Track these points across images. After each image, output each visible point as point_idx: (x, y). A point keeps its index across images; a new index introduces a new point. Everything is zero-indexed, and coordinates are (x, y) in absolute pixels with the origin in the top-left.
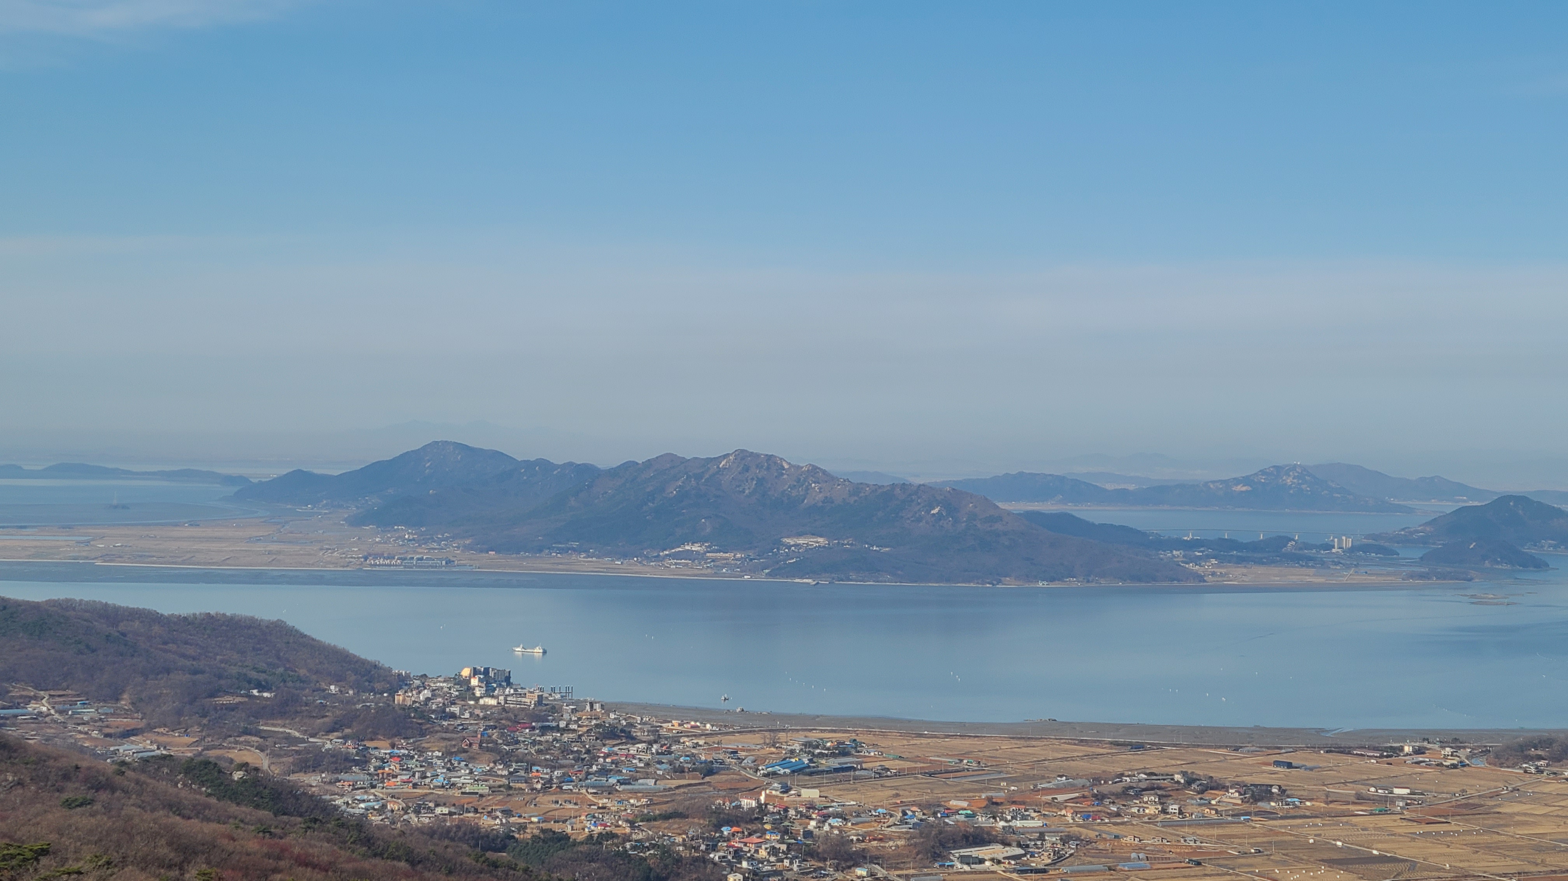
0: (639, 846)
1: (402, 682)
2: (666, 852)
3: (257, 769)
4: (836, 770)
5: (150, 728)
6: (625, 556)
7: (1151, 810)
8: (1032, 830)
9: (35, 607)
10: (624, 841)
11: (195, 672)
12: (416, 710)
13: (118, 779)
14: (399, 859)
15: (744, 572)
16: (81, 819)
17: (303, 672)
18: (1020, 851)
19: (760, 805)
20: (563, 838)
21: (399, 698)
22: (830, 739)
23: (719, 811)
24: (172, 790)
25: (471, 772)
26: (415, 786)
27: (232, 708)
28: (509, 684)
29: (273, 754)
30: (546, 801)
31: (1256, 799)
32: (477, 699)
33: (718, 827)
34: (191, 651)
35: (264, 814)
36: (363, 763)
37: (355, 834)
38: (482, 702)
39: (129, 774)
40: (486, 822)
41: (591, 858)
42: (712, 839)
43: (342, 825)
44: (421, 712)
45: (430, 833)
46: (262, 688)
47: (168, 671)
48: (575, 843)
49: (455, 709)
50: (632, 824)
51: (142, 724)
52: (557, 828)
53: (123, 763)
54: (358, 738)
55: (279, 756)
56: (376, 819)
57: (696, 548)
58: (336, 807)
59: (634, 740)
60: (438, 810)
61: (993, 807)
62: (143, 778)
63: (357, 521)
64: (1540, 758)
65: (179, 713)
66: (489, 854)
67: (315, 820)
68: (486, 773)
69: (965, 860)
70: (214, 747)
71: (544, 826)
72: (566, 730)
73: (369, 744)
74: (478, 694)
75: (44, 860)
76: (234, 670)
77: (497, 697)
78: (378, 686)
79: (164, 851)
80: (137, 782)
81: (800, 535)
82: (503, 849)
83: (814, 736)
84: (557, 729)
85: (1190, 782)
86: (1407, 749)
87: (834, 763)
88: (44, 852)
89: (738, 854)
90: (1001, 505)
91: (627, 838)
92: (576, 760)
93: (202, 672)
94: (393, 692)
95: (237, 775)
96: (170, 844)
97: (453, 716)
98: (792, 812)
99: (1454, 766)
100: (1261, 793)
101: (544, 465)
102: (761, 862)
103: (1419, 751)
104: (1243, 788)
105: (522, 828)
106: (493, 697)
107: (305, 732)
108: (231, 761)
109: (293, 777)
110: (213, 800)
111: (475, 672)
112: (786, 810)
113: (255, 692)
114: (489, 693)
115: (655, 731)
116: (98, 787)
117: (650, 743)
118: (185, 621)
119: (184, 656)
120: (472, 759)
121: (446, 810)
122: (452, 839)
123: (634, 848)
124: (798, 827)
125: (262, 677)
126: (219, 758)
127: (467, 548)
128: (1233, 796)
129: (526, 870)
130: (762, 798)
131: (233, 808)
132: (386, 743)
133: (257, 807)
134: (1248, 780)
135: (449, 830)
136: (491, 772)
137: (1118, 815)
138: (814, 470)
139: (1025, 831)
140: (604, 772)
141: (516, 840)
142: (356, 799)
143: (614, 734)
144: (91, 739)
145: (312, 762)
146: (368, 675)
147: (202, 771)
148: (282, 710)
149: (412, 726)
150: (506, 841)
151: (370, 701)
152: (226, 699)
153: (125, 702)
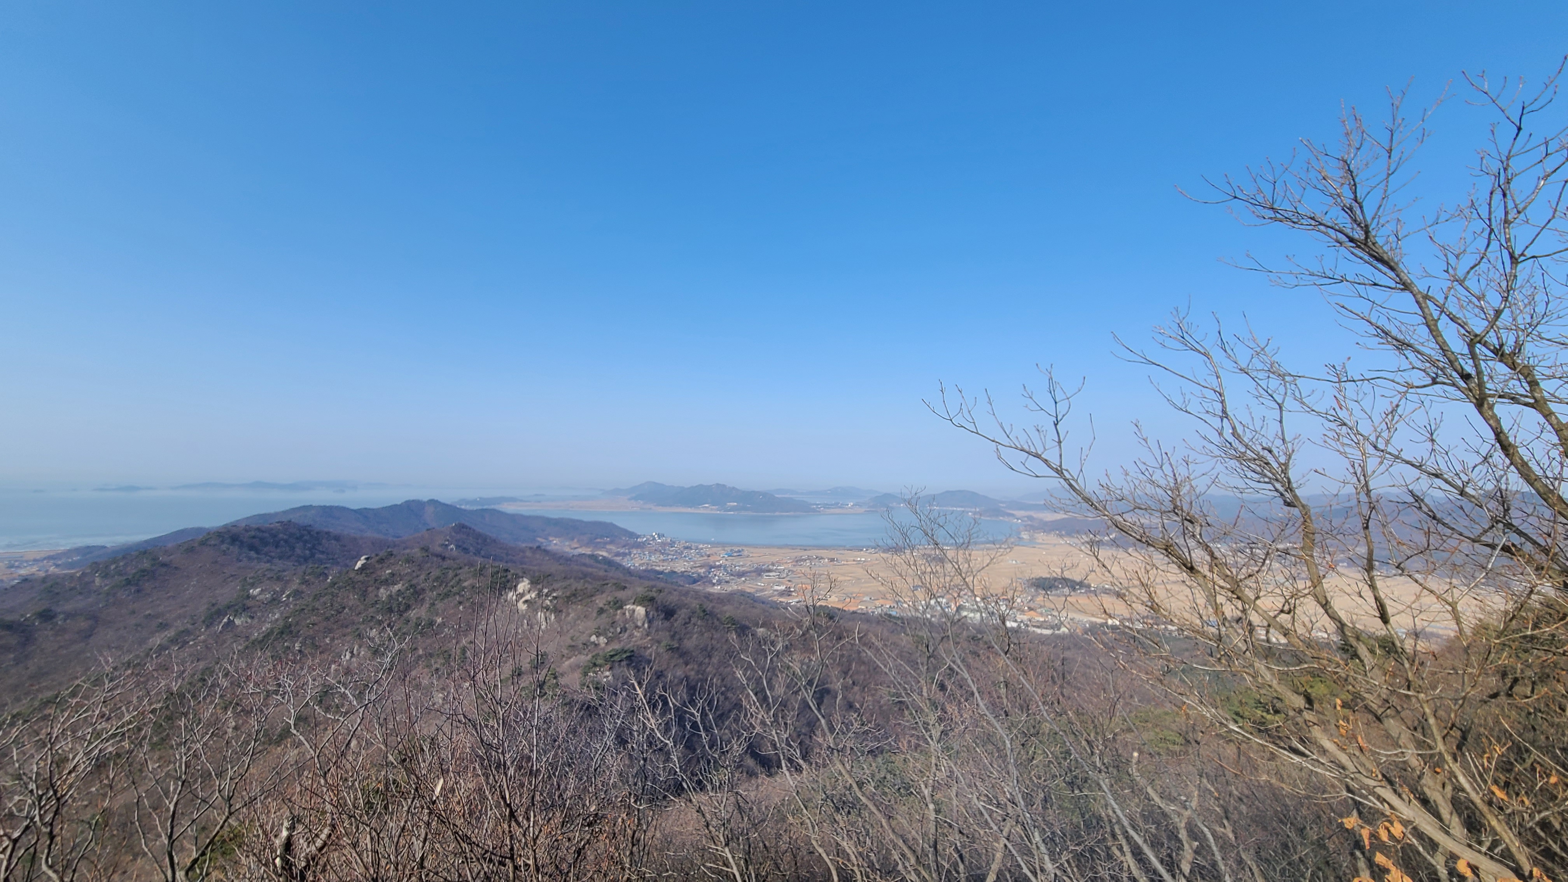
0: (693, 573)
1: (638, 537)
2: (699, 574)
3: (605, 556)
4: (738, 556)
6: (691, 507)
7: (808, 564)
10: (689, 572)
15: (718, 511)
17: (616, 534)
18: (779, 574)
19: (720, 564)
20: (675, 572)
22: (737, 549)
23: (711, 565)
24: (584, 561)
25: (655, 557)
26: (641, 560)
27: (600, 542)
28: (664, 536)
29: (609, 553)
30: (671, 564)
33: (711, 569)
34: (591, 529)
35: (606, 567)
36: (630, 555)
40: (657, 568)
41: (682, 576)
42: (709, 572)
44: (643, 543)
45: (645, 571)
46: (607, 537)
47: (585, 534)
48: (678, 573)
49: (651, 542)
50: (691, 568)
51: (579, 546)
52: (674, 569)
53: (574, 555)
54: (628, 549)
57: (706, 505)
59: (691, 549)
60: (646, 566)
61: (773, 564)
63: (630, 499)
65: (587, 543)
67: (618, 568)
68: (657, 557)
69: (766, 576)
70: (596, 551)
71: (671, 569)
72: (677, 547)
73: (631, 550)
74: (657, 539)
78: (634, 537)
79: (581, 576)
80: (576, 559)
81: (731, 502)
83: (733, 548)
84: (675, 547)
85: (816, 558)
87: (737, 554)
88: (553, 575)
89: (715, 575)
92: (679, 554)
93: (593, 534)
94: (637, 539)
95: (600, 558)
96: (581, 573)
97: (651, 544)
98: (728, 565)
100: (832, 560)
102: (721, 576)
104: (828, 559)
105: (666, 569)
106: (660, 540)
107: (616, 548)
108: (599, 554)
109: (613, 558)
110: (594, 563)
112: (726, 565)
113: (605, 538)
115: (697, 547)
117: (696, 550)
118: (591, 522)
119: (589, 530)
120: (655, 554)
121: (648, 566)
123: (691, 574)
124: (729, 569)
125: (607, 535)
126: (596, 554)
128: (826, 560)
130: (721, 562)
131: (598, 565)
132: (635, 550)
133: (604, 565)
134: (829, 557)
135: (649, 570)
136: (659, 557)
138: (734, 488)
139: (781, 569)
140: (685, 557)
142: (627, 563)
143: (687, 548)
144: (567, 549)
145: (618, 554)
146: (632, 535)
147: (593, 557)
148: (611, 543)
149: (641, 546)
150: (662, 573)
151: (632, 541)
152: (599, 540)
153: (575, 541)
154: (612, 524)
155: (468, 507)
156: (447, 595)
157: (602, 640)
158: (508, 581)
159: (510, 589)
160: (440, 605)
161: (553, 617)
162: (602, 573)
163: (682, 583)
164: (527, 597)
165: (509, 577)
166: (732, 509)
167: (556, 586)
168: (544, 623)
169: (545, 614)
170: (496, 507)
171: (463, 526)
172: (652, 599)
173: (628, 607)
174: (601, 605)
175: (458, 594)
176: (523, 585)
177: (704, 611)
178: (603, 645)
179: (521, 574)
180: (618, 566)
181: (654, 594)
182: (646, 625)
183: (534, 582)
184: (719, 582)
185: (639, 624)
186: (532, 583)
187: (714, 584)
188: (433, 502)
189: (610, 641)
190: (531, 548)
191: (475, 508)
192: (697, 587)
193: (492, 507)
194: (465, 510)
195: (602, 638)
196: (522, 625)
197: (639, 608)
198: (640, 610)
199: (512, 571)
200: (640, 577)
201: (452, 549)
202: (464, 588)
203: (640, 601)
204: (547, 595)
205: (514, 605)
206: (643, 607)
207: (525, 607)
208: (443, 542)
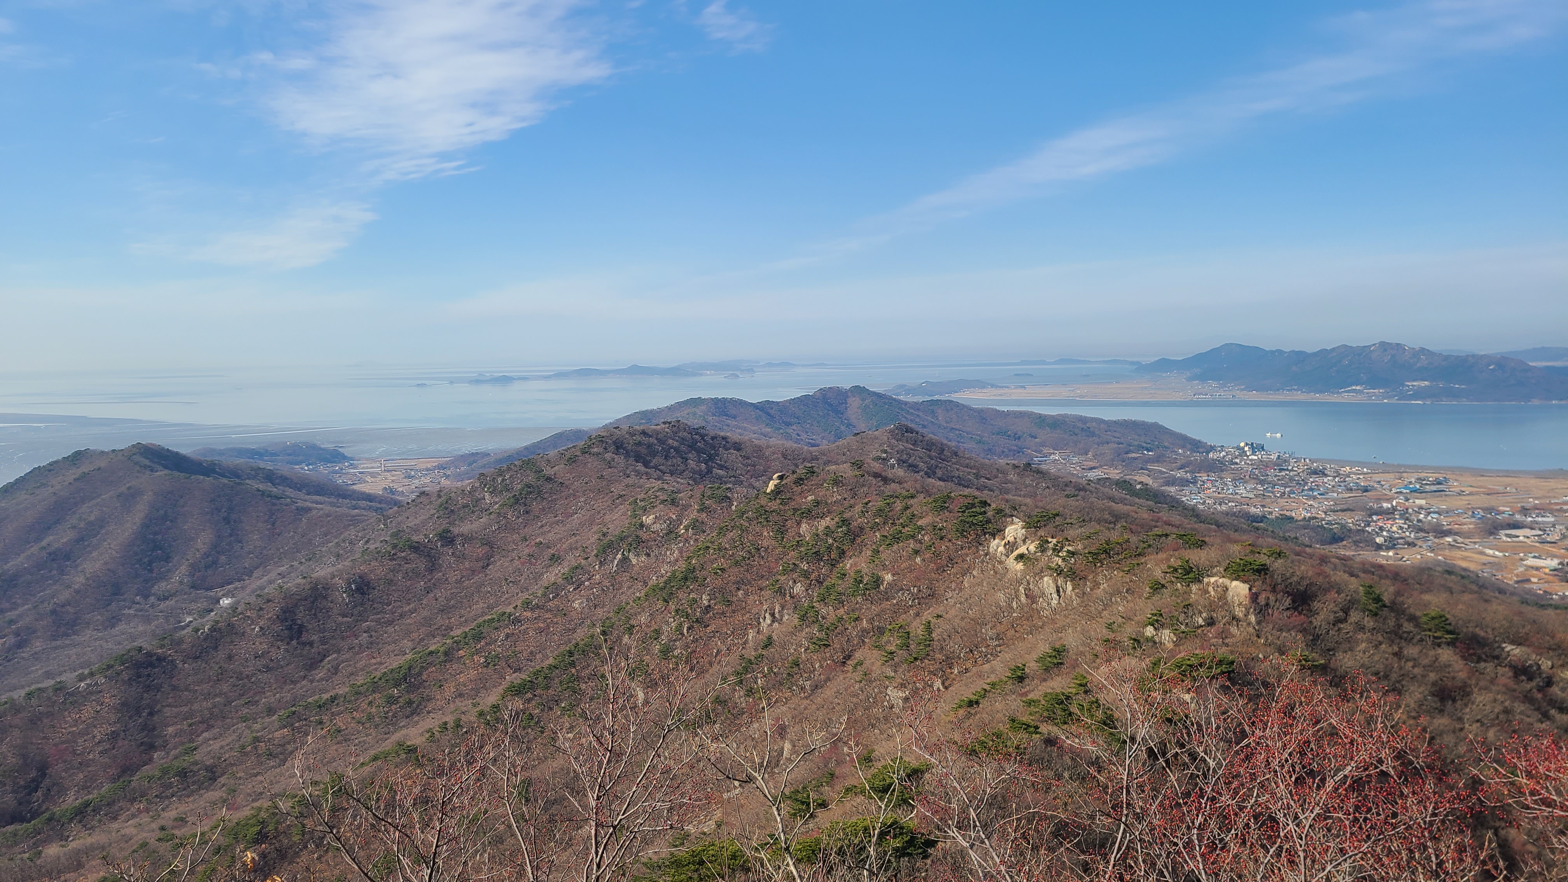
0: (1330, 523)
1: (1212, 448)
2: (1343, 526)
3: (1147, 484)
4: (1435, 491)
5: (1101, 466)
6: (1321, 392)
8: (1548, 523)
9: (1053, 416)
11: (1120, 444)
12: (1219, 461)
13: (1088, 487)
14: (1212, 524)
15: (1383, 399)
16: (1072, 502)
17: (1166, 444)
18: (1541, 533)
19: (1393, 506)
20: (1291, 519)
21: (1211, 455)
22: (1431, 476)
23: (1371, 508)
24: (1110, 492)
25: (1245, 488)
26: (1219, 493)
27: (1136, 459)
28: (1263, 450)
29: (1155, 478)
30: (1281, 502)
32: (1248, 456)
33: (1370, 516)
34: (1117, 435)
35: (1150, 503)
36: (1195, 483)
37: (1192, 513)
38: (1250, 457)
39: (1092, 485)
40: (1253, 510)
41: (1305, 527)
42: (1367, 521)
43: (1186, 509)
44: (1221, 462)
45: (1226, 514)
46: (1148, 450)
47: (1108, 443)
48: (1297, 521)
49: (1238, 461)
50: (1325, 513)
51: (1098, 465)
52: (1288, 513)
53: (1090, 480)
54: (1192, 472)
55: (1157, 479)
56: (1201, 507)
57: (1358, 388)
58: (1183, 501)
59: (1326, 475)
60: (1230, 504)
61: (1525, 511)
62: (1098, 486)
63: (1190, 377)
65: (1113, 460)
66: (1254, 524)
67: (1173, 507)
68: (1251, 489)
69: (1507, 536)
70: (1129, 475)
71: (1281, 512)
72: (1292, 470)
73: (1197, 475)
74: (1248, 454)
75: (1057, 518)
76: (1136, 443)
77: (1257, 455)
78: (1201, 450)
79: (1108, 516)
80: (1096, 488)
81: (1414, 380)
82: (1261, 522)
83: (1423, 475)
84: (1287, 470)
87: (1434, 488)
88: (1057, 515)
89: (1381, 529)
90: (1531, 364)
91: (1323, 519)
92: (1297, 484)
93: (1122, 444)
94: (1208, 453)
95: (1138, 487)
96: (1109, 514)
97: (1237, 464)
98: (1410, 510)
101: (1280, 352)
102: (1395, 532)
105: (1270, 513)
106: (1255, 455)
107: (1168, 469)
108: (1136, 481)
109: (1163, 488)
110: (1128, 497)
111: (1247, 444)
112: (1407, 509)
113: (1145, 452)
114: (1254, 453)
115: (1337, 471)
116: (1080, 490)
117: (1335, 477)
118: (1116, 422)
119: (1115, 437)
120: (1246, 482)
121: (1233, 504)
122: (1237, 517)
123: (1327, 524)
124: (1414, 518)
125: (1149, 446)
126: (1130, 479)
127: (1242, 390)
129: (1272, 532)
130: (1394, 503)
131: (1137, 500)
132: (1205, 475)
133: (1147, 500)
135: (1235, 513)
136: (1255, 488)
138: (1423, 350)
139: (1544, 523)
140: (1311, 490)
141: (1268, 518)
142: (1191, 498)
143: (1315, 472)
144: (1076, 470)
145: (1171, 482)
146: (1196, 445)
147: (1123, 484)
148: (1158, 460)
149: (1217, 467)
150: (1262, 518)
151: (1197, 457)
152: (1133, 455)
153: (1090, 455)
154: (1156, 426)
155: (910, 399)
156: (897, 538)
157: (1167, 636)
158: (989, 521)
159: (994, 536)
160: (886, 555)
161: (1069, 587)
162: (1145, 515)
163: (1307, 540)
164: (1022, 550)
165: (990, 514)
166: (1418, 394)
167: (1071, 533)
168: (1055, 596)
169: (1055, 581)
170: (956, 397)
171: (909, 430)
172: (1262, 570)
173: (1213, 580)
174: (1158, 574)
175: (913, 537)
176: (1014, 530)
177: (1378, 600)
178: (1170, 646)
179: (1008, 511)
180: (1175, 504)
181: (1263, 559)
182: (1252, 618)
183: (1033, 525)
184: (1392, 543)
185: (1239, 612)
186: (1028, 526)
187: (1379, 547)
188: (859, 390)
189: (1181, 638)
190: (1015, 467)
191: (920, 399)
192: (1345, 550)
193: (945, 397)
194: (906, 403)
195: (1167, 632)
196: (1017, 597)
197: (1235, 583)
198: (1239, 590)
199: (994, 506)
200: (1218, 526)
201: (893, 466)
202: (921, 528)
203: (1237, 572)
204: (1056, 551)
205: (1000, 562)
206: (1244, 582)
207: (1020, 566)
208: (879, 454)
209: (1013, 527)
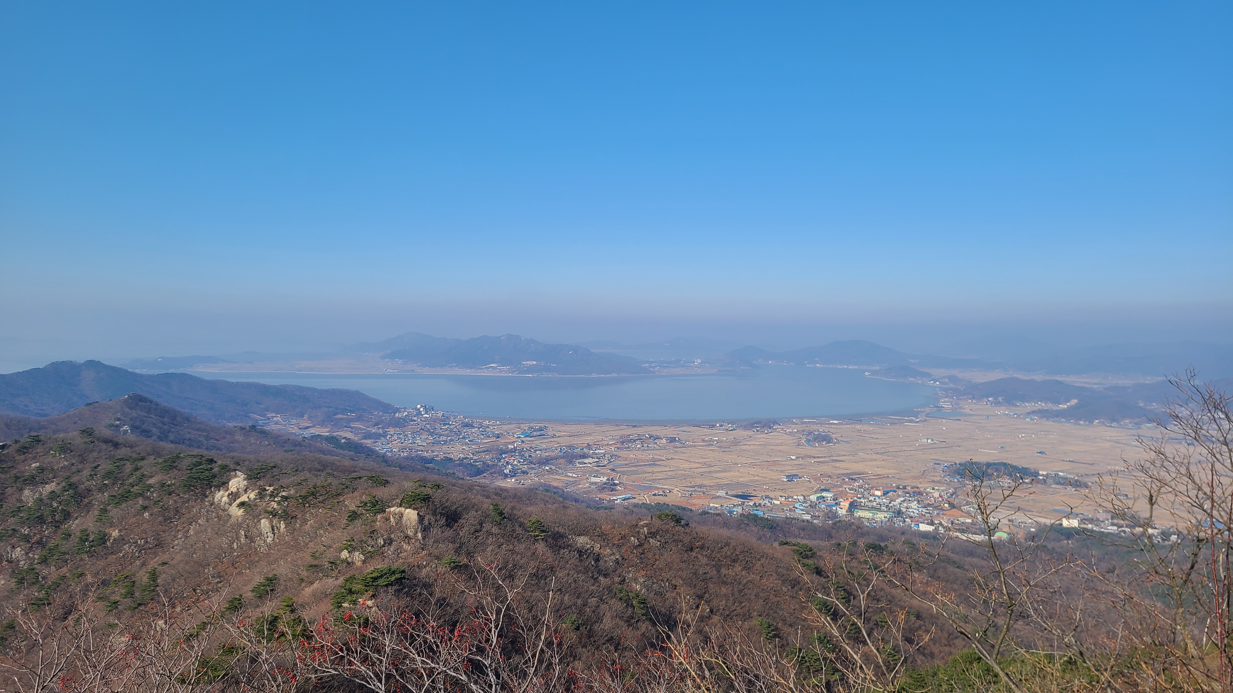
0: (475, 461)
1: (398, 410)
2: (484, 462)
3: (349, 439)
4: (539, 436)
5: (314, 426)
6: (471, 368)
7: (639, 446)
8: (602, 453)
9: (275, 387)
10: (470, 460)
11: (329, 408)
12: (402, 419)
13: (303, 443)
14: (396, 467)
15: (509, 373)
17: (364, 407)
18: (598, 460)
19: (514, 447)
20: (450, 459)
21: (397, 415)
22: (537, 426)
23: (501, 449)
24: (320, 446)
25: (421, 438)
26: (402, 443)
27: (342, 419)
28: (433, 410)
29: (355, 434)
30: (445, 448)
31: (671, 442)
32: (423, 415)
33: (501, 454)
34: (328, 400)
35: (352, 453)
36: (385, 437)
37: (382, 460)
39: (307, 441)
40: (426, 454)
41: (459, 465)
42: (499, 458)
43: (378, 456)
44: (404, 419)
45: (407, 458)
46: (351, 412)
47: (320, 407)
48: (455, 461)
49: (415, 418)
50: (473, 454)
51: (312, 425)
52: (448, 456)
53: (305, 437)
54: (383, 428)
55: (357, 434)
56: (389, 454)
57: (493, 365)
58: (376, 451)
59: (473, 427)
60: (410, 451)
61: (589, 447)
62: (311, 442)
63: (383, 357)
64: (758, 427)
65: (324, 421)
66: (426, 465)
67: (369, 455)
68: (424, 439)
69: (579, 463)
70: (336, 432)
71: (445, 455)
72: (452, 424)
73: (387, 430)
74: (423, 413)
76: (342, 407)
78: (390, 411)
79: (317, 466)
80: (309, 444)
81: (527, 361)
82: (431, 463)
83: (532, 425)
84: (449, 424)
85: (650, 437)
86: (718, 425)
87: (538, 433)
89: (508, 463)
90: (592, 351)
91: (472, 459)
92: (455, 434)
93: (331, 408)
94: (395, 413)
95: (343, 441)
96: (319, 463)
97: (415, 421)
98: (525, 449)
99: (731, 430)
100: (672, 440)
101: (445, 340)
102: (515, 465)
103: (721, 426)
104: (667, 439)
105: (437, 456)
106: (428, 414)
107: (365, 426)
108: (341, 436)
109: (362, 441)
110: (335, 449)
111: (422, 406)
112: (523, 449)
113: (349, 414)
115: (481, 424)
116: (296, 446)
117: (479, 428)
119: (325, 402)
120: (421, 434)
121: (412, 451)
122: (414, 460)
123: (473, 462)
124: (527, 455)
125: (352, 409)
126: (337, 435)
127: (419, 366)
128: (664, 441)
129: (438, 470)
130: (515, 445)
131: (342, 452)
132: (393, 429)
133: (350, 451)
134: (669, 436)
135: (413, 457)
136: (427, 438)
137: (628, 448)
138: (532, 340)
139: (600, 453)
140: (464, 438)
141: (436, 460)
142: (382, 448)
143: (467, 425)
144: (294, 430)
145: (368, 436)
146: (387, 408)
147: (331, 439)
148: (358, 419)
149: (400, 424)
150: (431, 460)
151: (387, 416)
152: (340, 416)
153: (306, 417)
154: (357, 394)
155: (145, 371)
156: (125, 497)
157: (358, 557)
158: (214, 476)
159: (218, 487)
160: (115, 512)
161: (283, 526)
162: (347, 463)
163: (460, 475)
164: (244, 498)
165: (216, 470)
166: (530, 370)
167: (285, 481)
168: (270, 534)
169: (271, 522)
170: (189, 371)
171: (142, 399)
172: (426, 499)
173: (392, 509)
174: (353, 508)
175: (141, 495)
176: (237, 482)
177: (501, 514)
178: (359, 564)
179: (232, 467)
180: (370, 453)
181: (428, 491)
182: (419, 535)
183: (254, 476)
184: (513, 474)
185: (410, 533)
186: (249, 478)
187: (506, 476)
188: (93, 364)
189: (369, 557)
190: (242, 429)
191: (156, 372)
192: (483, 480)
193: (181, 370)
194: (141, 376)
195: (357, 553)
196: (238, 538)
197: (408, 510)
198: (411, 515)
199: (219, 462)
200: (401, 468)
201: (126, 432)
202: (150, 486)
203: (410, 502)
204: (272, 495)
205: (224, 510)
206: (414, 509)
207: (240, 512)
208: (112, 422)
209: (236, 479)
